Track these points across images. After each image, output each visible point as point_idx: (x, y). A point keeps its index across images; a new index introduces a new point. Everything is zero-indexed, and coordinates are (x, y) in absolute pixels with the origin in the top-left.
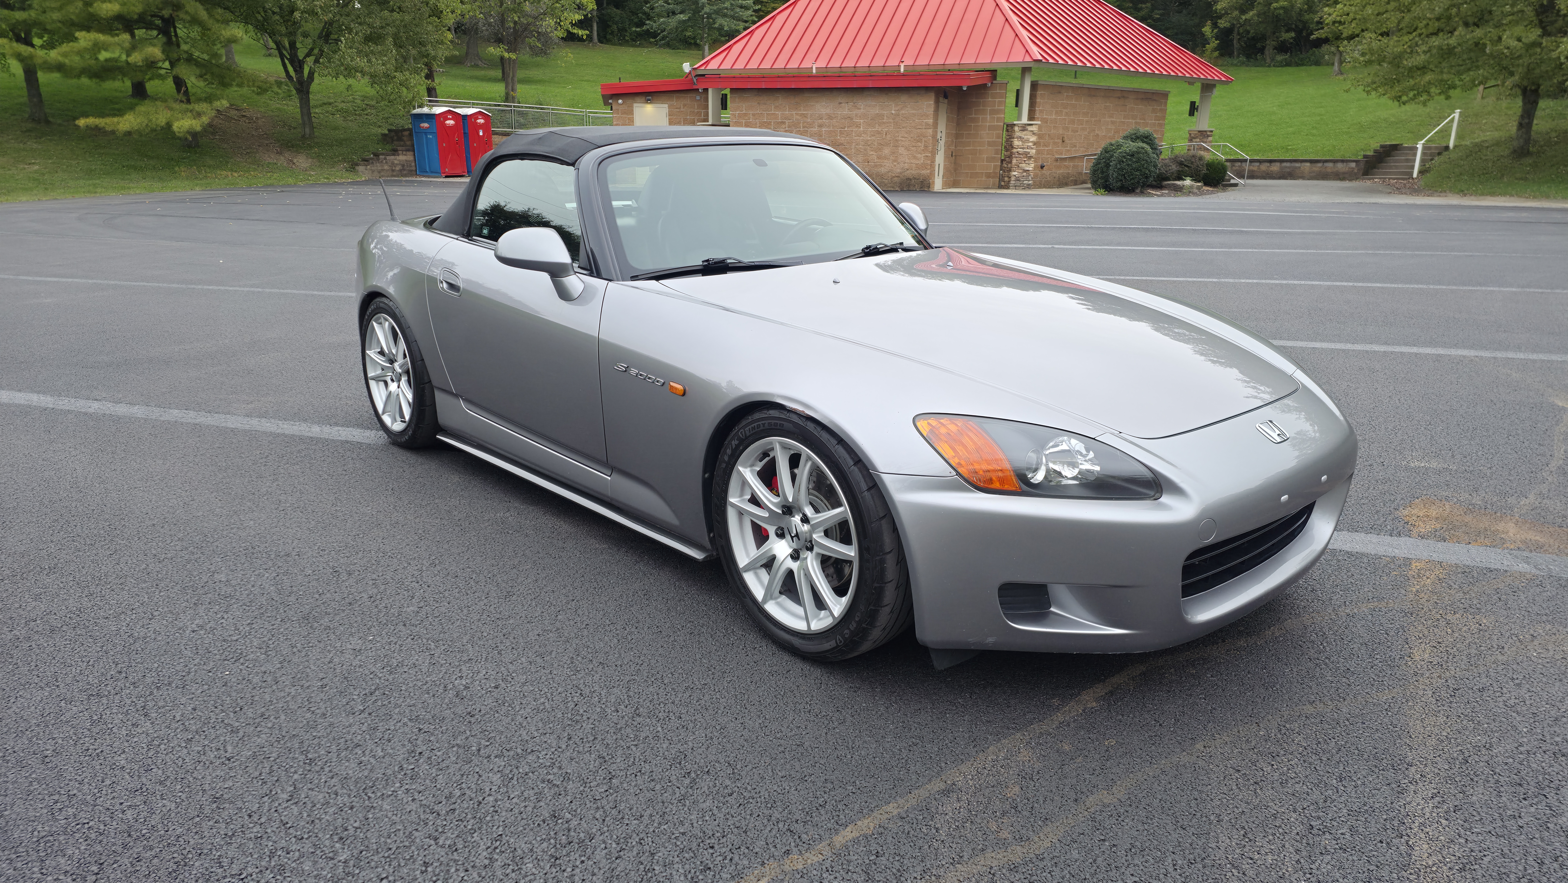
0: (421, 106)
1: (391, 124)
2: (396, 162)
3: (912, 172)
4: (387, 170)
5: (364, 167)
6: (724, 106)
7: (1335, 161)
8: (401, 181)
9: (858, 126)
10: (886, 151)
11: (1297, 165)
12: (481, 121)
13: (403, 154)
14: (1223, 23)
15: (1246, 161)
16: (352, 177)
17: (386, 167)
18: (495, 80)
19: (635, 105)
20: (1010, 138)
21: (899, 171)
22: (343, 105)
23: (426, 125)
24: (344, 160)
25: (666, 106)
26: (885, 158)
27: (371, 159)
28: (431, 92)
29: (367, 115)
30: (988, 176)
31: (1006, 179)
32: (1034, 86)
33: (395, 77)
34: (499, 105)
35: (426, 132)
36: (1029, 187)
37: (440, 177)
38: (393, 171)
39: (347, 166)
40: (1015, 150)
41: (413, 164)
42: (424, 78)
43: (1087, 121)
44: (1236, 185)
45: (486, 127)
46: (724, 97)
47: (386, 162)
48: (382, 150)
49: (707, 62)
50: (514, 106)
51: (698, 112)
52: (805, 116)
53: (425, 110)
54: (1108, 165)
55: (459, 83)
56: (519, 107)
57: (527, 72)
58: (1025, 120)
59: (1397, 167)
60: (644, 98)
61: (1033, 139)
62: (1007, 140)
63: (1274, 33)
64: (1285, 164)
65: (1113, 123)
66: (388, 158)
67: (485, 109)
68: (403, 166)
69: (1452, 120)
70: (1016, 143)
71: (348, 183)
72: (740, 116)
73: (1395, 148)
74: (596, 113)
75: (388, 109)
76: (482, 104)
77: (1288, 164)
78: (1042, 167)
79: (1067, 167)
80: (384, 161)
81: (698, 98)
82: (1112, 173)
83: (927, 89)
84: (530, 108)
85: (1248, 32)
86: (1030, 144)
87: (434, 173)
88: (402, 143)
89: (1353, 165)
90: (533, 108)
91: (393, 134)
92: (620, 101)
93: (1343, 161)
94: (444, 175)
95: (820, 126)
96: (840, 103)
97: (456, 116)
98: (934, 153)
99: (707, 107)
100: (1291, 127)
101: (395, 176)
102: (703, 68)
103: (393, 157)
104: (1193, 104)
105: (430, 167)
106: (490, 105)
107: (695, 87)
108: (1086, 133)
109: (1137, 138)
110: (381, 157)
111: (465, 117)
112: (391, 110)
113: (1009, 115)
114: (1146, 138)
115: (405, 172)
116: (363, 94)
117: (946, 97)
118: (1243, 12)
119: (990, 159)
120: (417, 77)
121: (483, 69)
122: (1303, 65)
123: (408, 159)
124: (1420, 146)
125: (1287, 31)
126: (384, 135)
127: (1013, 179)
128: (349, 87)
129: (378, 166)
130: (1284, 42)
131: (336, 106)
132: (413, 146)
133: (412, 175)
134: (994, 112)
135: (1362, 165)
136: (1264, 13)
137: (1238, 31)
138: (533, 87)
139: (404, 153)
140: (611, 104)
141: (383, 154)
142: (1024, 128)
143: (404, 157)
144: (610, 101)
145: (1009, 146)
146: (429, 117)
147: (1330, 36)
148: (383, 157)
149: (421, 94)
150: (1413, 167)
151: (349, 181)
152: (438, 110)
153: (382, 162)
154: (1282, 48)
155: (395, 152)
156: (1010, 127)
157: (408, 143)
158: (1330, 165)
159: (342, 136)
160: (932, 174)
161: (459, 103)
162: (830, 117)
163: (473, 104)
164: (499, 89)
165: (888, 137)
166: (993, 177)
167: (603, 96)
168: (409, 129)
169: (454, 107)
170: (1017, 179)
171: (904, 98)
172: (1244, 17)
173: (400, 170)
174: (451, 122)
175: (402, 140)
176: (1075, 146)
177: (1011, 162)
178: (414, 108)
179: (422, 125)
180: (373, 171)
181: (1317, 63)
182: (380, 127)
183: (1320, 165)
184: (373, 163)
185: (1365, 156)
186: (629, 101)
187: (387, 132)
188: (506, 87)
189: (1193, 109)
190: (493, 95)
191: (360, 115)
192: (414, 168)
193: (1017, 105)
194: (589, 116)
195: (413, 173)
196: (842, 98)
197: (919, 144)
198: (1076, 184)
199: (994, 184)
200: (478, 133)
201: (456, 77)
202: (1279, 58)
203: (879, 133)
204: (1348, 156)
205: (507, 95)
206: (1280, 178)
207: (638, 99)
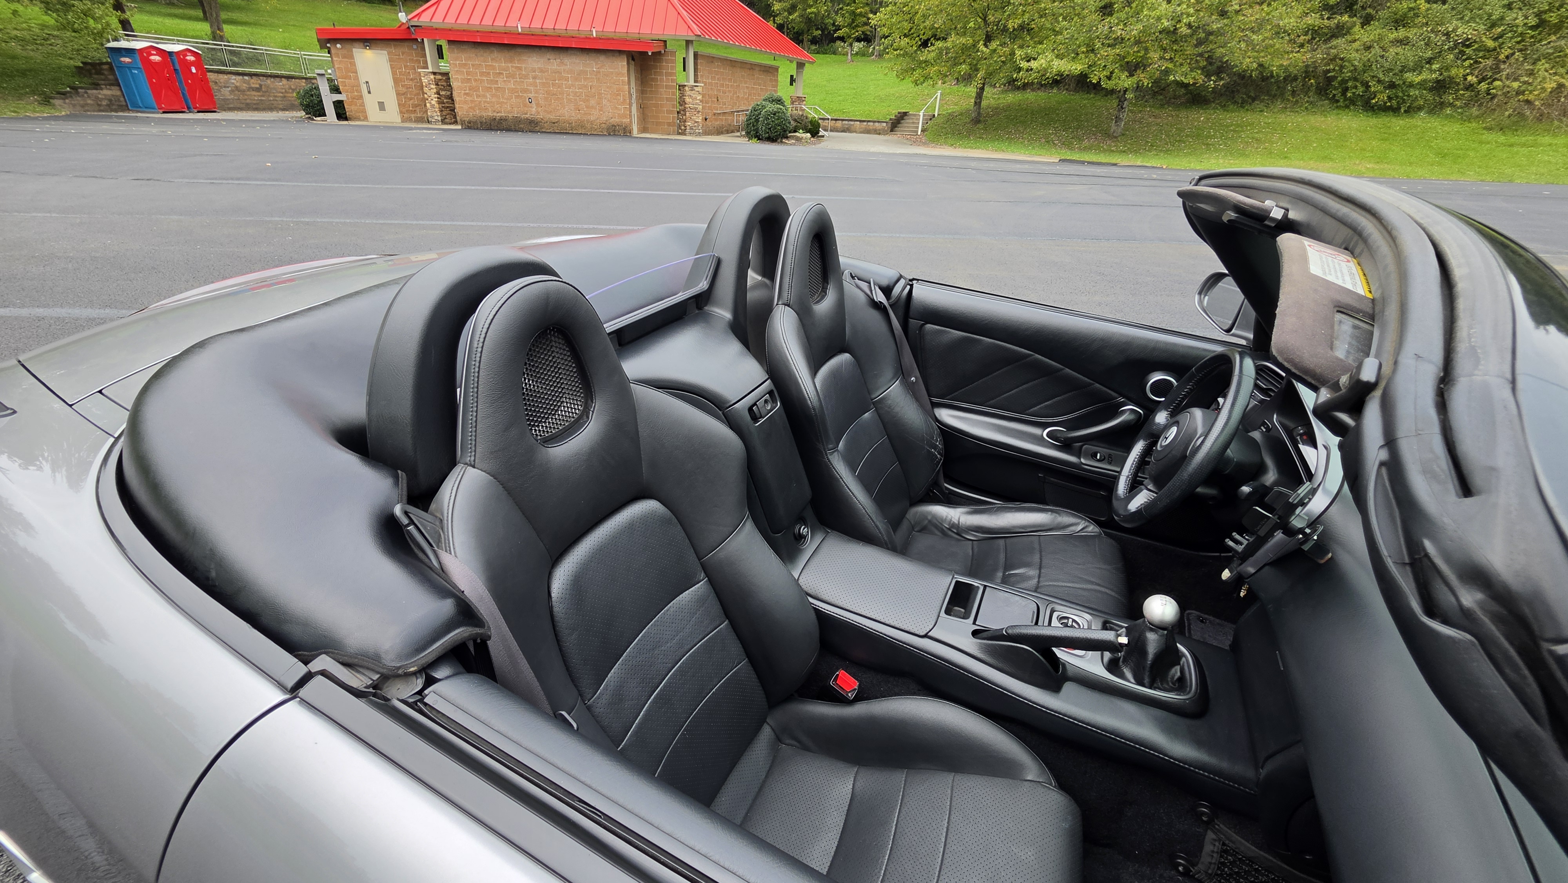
0: (116, 39)
1: (85, 57)
2: (100, 96)
3: (615, 120)
4: (92, 105)
5: (61, 101)
6: (441, 56)
7: (874, 122)
8: (111, 117)
9: (567, 79)
10: (593, 102)
11: (852, 123)
12: (191, 58)
13: (107, 89)
14: (779, 20)
15: (828, 119)
16: (46, 112)
17: (89, 102)
18: (197, 19)
19: (354, 50)
20: (682, 96)
21: (605, 119)
22: (15, 32)
23: (127, 60)
24: (33, 93)
25: (386, 52)
26: (592, 107)
27: (68, 92)
28: (125, 25)
29: (51, 45)
30: (669, 124)
31: (683, 127)
32: (696, 55)
33: (74, 6)
34: (207, 44)
35: (129, 67)
36: (699, 134)
37: (158, 113)
38: (99, 105)
39: (38, 99)
40: (687, 106)
41: (122, 99)
42: (111, 10)
43: (731, 86)
44: (823, 136)
45: (199, 62)
46: (440, 49)
47: (89, 97)
48: (80, 83)
49: (419, 15)
50: (225, 45)
51: (417, 60)
52: (520, 69)
53: (123, 44)
54: (757, 121)
55: (156, 19)
56: (229, 46)
57: (229, 14)
58: (692, 83)
59: (908, 127)
60: (361, 45)
61: (700, 97)
62: (680, 98)
63: (809, 30)
64: (844, 122)
65: (747, 87)
66: (89, 91)
67: (193, 47)
68: (110, 100)
69: (936, 98)
70: (688, 100)
71: (45, 118)
72: (461, 65)
73: (905, 114)
74: (311, 55)
75: (76, 40)
76: (188, 42)
77: (847, 122)
78: (706, 119)
79: (722, 120)
80: (86, 95)
81: (415, 47)
82: (762, 127)
83: (620, 52)
84: (241, 47)
85: (794, 28)
86: (698, 101)
87: (148, 108)
88: (103, 77)
89: (885, 124)
90: (245, 48)
91: (89, 67)
92: (339, 46)
93: (878, 122)
94: (161, 111)
95: (534, 78)
96: (549, 59)
97: (161, 52)
98: (631, 105)
99: (425, 56)
100: (840, 96)
101: (103, 111)
102: (416, 19)
103: (95, 91)
104: (792, 76)
105: (142, 101)
106: (197, 43)
107: (413, 36)
108: (731, 94)
109: (773, 101)
110: (80, 90)
111: (170, 53)
112: (81, 42)
113: (681, 78)
114: (779, 101)
115: (114, 107)
116: (40, 22)
117: (633, 59)
118: (790, 14)
119: (669, 112)
120: (102, 8)
121: (181, 7)
122: (826, 53)
123: (114, 94)
124: (921, 114)
125: (817, 30)
126: (77, 67)
127: (688, 128)
128: (15, 13)
129: (78, 100)
130: (814, 37)
131: (8, 33)
132: (117, 80)
133: (122, 111)
134: (668, 74)
135: (890, 125)
136: (802, 16)
137: (788, 27)
138: (240, 28)
139: (108, 87)
140: (329, 47)
141: (82, 88)
142: (692, 88)
143: (107, 92)
144: (328, 45)
145: (682, 103)
146: (129, 52)
147: (845, 35)
148: (83, 91)
149: (113, 26)
150: (918, 127)
151: (45, 115)
152: (139, 45)
153: (83, 96)
154: (814, 41)
155: (96, 86)
156: (682, 87)
157: (111, 77)
158: (871, 124)
159: (24, 66)
160: (631, 122)
161: (162, 39)
162: (542, 71)
163: (178, 41)
164: (204, 28)
165: (593, 90)
166: (673, 126)
167: (319, 40)
168: (107, 63)
169: (157, 43)
170: (691, 128)
171: (602, 58)
172: (791, 17)
173: (108, 105)
174: (156, 58)
175: (103, 74)
176: (725, 104)
177: (685, 115)
178: (108, 41)
179: (123, 59)
180: (74, 106)
181: (834, 53)
182: (71, 59)
183: (865, 123)
184: (71, 97)
185: (891, 119)
186: (348, 46)
187: (81, 65)
188: (211, 26)
189: (792, 80)
190: (198, 33)
191: (42, 45)
192: (124, 103)
193: (684, 70)
194: (305, 58)
195: (125, 108)
196: (550, 55)
197: (619, 97)
198: (728, 133)
199: (674, 131)
200: (190, 70)
201: (151, 13)
202: (813, 47)
203: (586, 86)
204: (881, 118)
205: (213, 33)
206: (842, 132)
207: (356, 44)
